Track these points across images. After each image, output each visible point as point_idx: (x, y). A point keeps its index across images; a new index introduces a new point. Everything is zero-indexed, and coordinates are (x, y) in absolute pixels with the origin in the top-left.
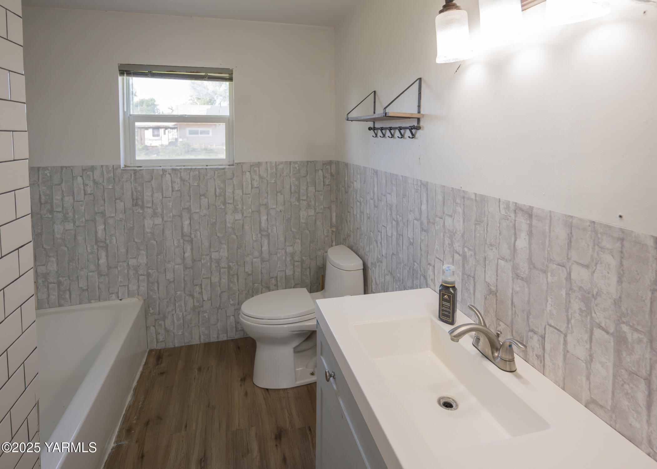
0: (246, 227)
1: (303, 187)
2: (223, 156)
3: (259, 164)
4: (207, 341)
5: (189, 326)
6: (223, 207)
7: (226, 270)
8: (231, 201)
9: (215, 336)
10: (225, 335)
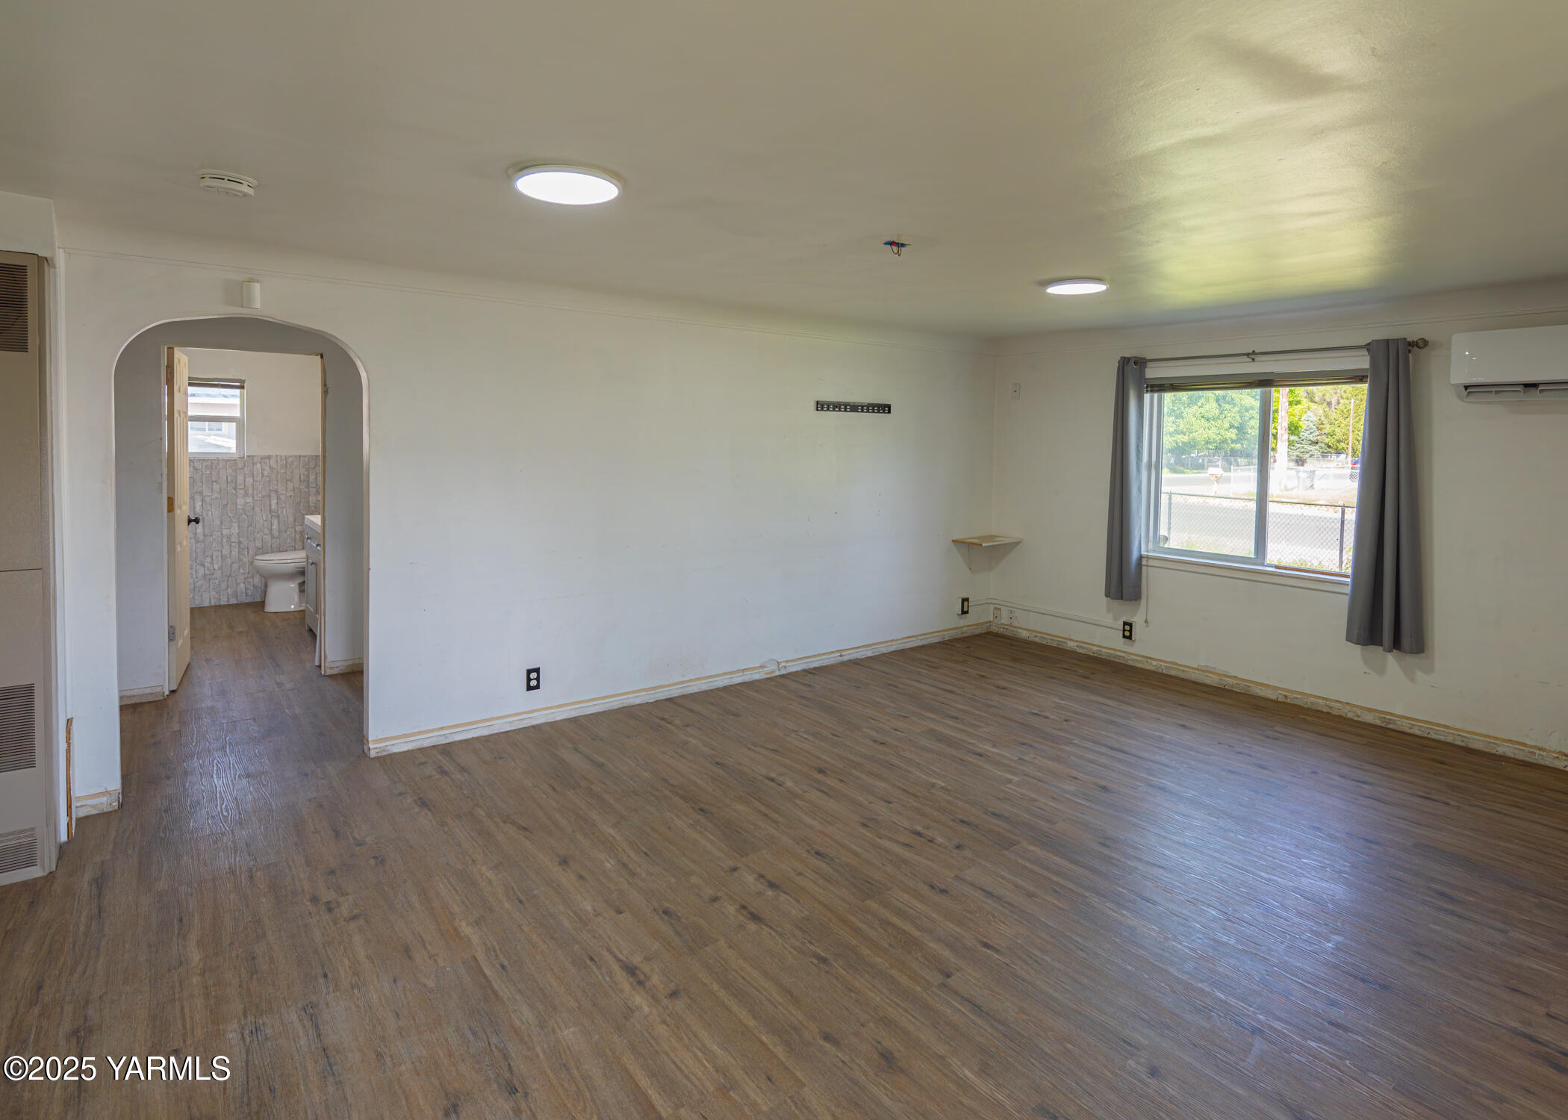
0: (256, 508)
1: (312, 478)
2: (234, 450)
3: (269, 457)
4: (218, 604)
5: (199, 591)
6: (234, 492)
7: (237, 544)
8: (242, 487)
9: (226, 599)
10: (235, 599)
